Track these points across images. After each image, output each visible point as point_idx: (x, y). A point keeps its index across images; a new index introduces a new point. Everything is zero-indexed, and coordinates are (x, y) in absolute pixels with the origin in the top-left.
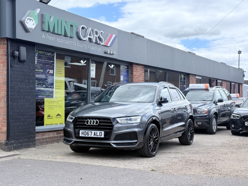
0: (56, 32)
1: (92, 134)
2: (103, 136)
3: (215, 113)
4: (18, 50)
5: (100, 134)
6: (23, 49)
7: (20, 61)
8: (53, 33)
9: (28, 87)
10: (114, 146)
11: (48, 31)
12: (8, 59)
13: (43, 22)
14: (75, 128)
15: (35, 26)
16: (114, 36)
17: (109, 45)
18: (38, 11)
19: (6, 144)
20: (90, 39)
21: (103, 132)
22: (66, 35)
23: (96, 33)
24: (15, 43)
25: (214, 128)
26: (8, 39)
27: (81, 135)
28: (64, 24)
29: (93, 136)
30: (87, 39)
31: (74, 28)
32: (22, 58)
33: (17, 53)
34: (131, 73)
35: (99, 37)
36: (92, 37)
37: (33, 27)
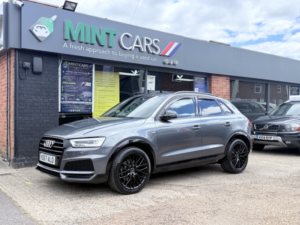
0: (83, 40)
1: (47, 158)
2: (54, 163)
4: (31, 61)
5: (52, 160)
7: (39, 74)
9: (47, 100)
12: (16, 71)
15: (48, 34)
16: (176, 44)
17: (167, 54)
18: (54, 18)
20: (137, 48)
21: (54, 158)
23: (148, 41)
26: (16, 50)
27: (40, 159)
30: (132, 48)
31: (112, 36)
32: (35, 69)
33: (27, 64)
34: (210, 85)
35: (152, 46)
36: (140, 46)
37: (46, 35)
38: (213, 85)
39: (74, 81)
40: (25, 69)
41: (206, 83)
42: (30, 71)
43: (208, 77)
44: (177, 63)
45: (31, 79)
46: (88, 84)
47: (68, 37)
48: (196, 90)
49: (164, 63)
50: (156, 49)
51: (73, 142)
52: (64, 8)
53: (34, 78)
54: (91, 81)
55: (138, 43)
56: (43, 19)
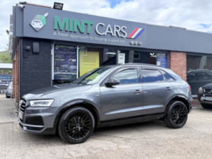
9: (43, 72)
15: (42, 26)
16: (140, 30)
17: (133, 37)
18: (46, 15)
22: (81, 32)
24: (29, 40)
30: (105, 33)
31: (89, 25)
32: (34, 51)
33: (28, 47)
34: (170, 59)
35: (121, 31)
37: (40, 27)
38: (172, 59)
39: (64, 58)
40: (27, 50)
41: (166, 58)
42: (31, 52)
43: (168, 53)
44: (141, 43)
45: (31, 57)
46: (74, 60)
47: (56, 27)
48: (158, 63)
49: (131, 44)
50: (124, 34)
51: (32, 103)
52: (54, 7)
53: (34, 56)
54: (76, 58)
55: (109, 30)
56: (38, 16)
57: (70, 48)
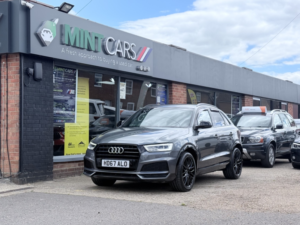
0: (78, 45)
1: (115, 163)
2: (128, 166)
3: (273, 142)
4: (33, 67)
5: (125, 164)
6: (39, 66)
7: (35, 79)
8: (74, 46)
9: (44, 110)
10: (141, 177)
11: (69, 45)
12: (21, 78)
13: (62, 35)
14: (96, 157)
15: (52, 38)
16: (148, 49)
17: (141, 60)
18: (57, 21)
19: (19, 176)
20: (119, 53)
21: (128, 162)
22: (89, 49)
23: (127, 46)
24: (30, 58)
25: (272, 160)
26: (21, 54)
27: (103, 165)
28: (87, 36)
29: (116, 166)
30: (115, 53)
31: (99, 40)
32: (37, 76)
33: (31, 70)
34: (171, 94)
35: (130, 51)
36: (121, 51)
37: (50, 40)
38: (174, 93)
39: (61, 88)
41: (166, 92)
42: (31, 78)
43: (168, 84)
44: (149, 69)
46: (72, 92)
47: (67, 42)
48: (159, 99)
49: (138, 69)
50: (131, 53)
51: (147, 148)
52: (60, 9)
53: (35, 85)
54: (74, 89)
55: (119, 47)
56: (48, 23)
57: (69, 71)
